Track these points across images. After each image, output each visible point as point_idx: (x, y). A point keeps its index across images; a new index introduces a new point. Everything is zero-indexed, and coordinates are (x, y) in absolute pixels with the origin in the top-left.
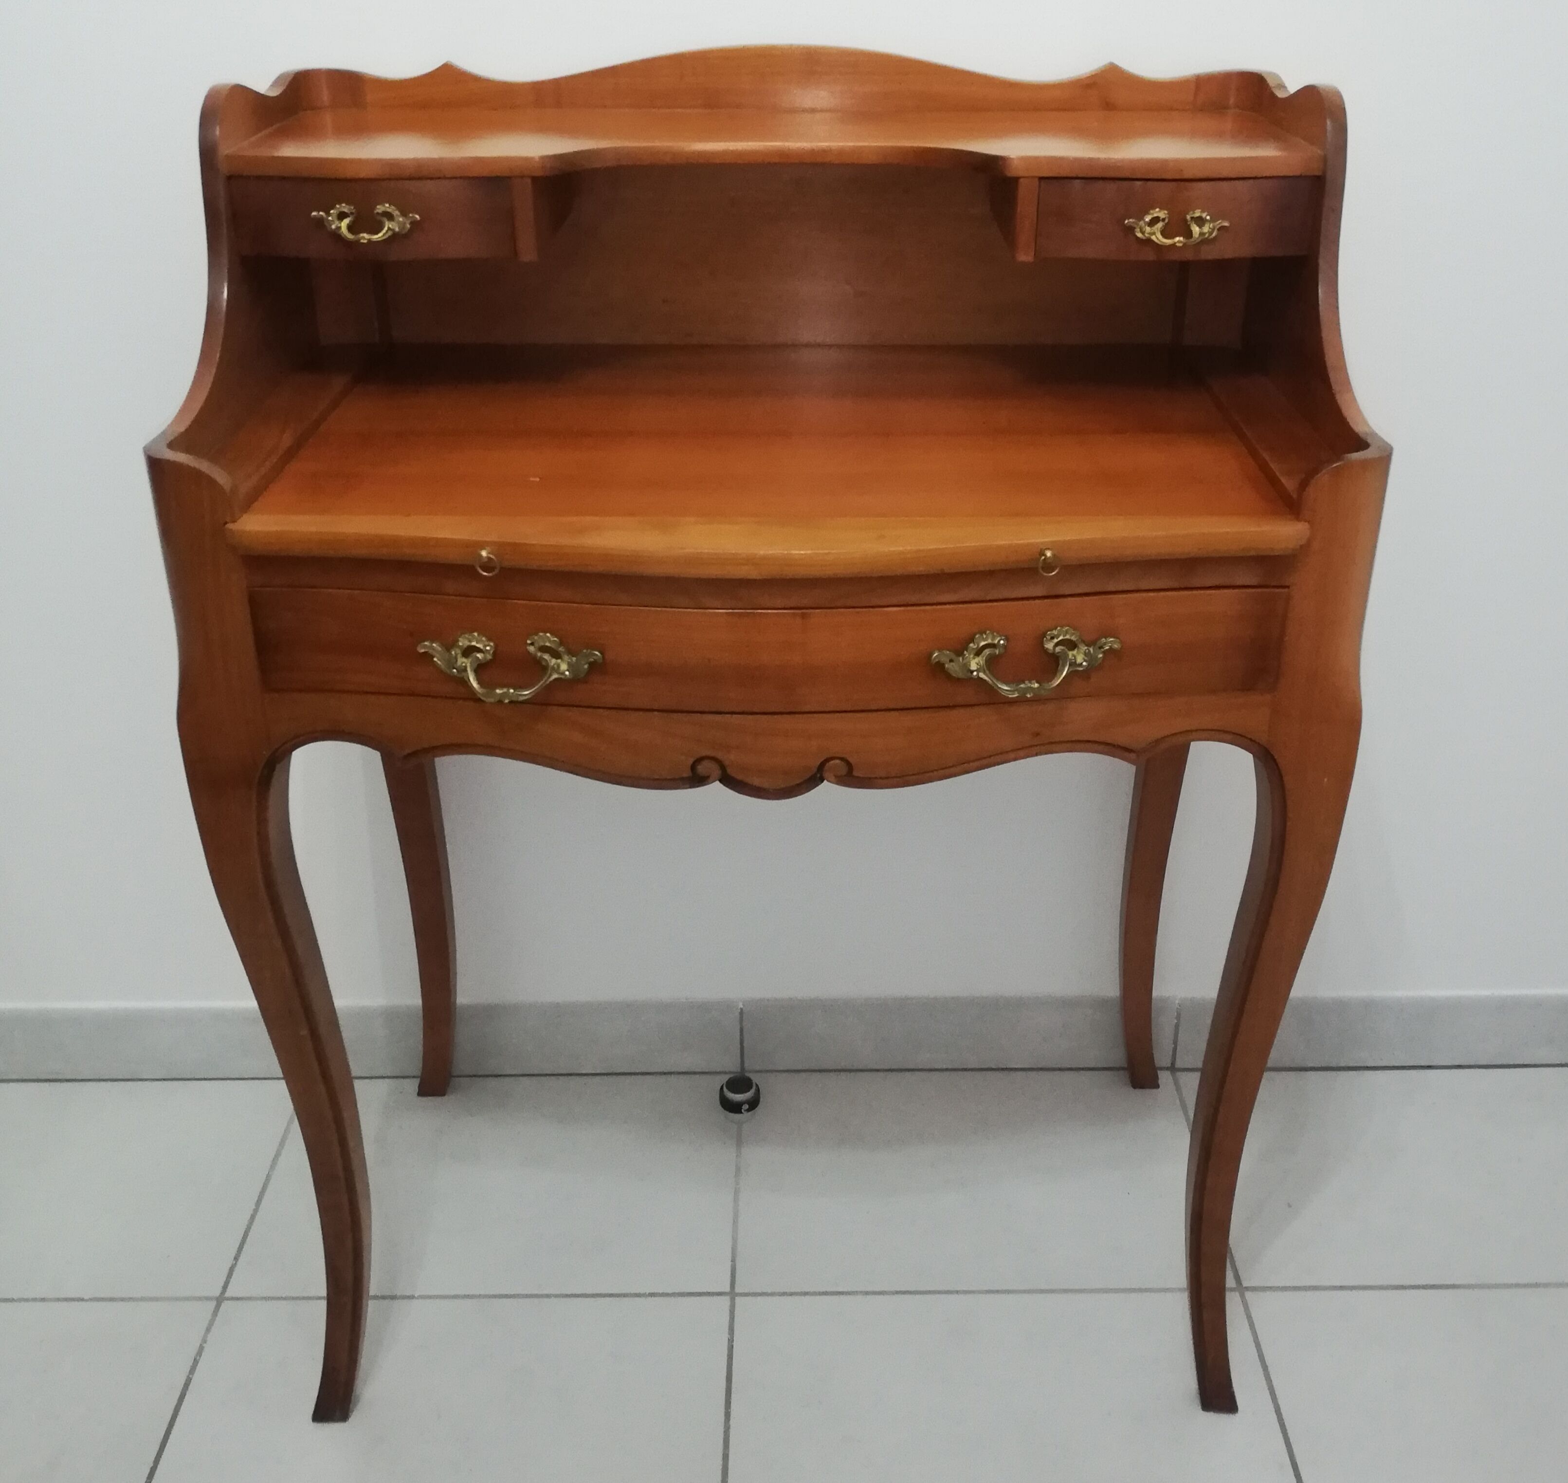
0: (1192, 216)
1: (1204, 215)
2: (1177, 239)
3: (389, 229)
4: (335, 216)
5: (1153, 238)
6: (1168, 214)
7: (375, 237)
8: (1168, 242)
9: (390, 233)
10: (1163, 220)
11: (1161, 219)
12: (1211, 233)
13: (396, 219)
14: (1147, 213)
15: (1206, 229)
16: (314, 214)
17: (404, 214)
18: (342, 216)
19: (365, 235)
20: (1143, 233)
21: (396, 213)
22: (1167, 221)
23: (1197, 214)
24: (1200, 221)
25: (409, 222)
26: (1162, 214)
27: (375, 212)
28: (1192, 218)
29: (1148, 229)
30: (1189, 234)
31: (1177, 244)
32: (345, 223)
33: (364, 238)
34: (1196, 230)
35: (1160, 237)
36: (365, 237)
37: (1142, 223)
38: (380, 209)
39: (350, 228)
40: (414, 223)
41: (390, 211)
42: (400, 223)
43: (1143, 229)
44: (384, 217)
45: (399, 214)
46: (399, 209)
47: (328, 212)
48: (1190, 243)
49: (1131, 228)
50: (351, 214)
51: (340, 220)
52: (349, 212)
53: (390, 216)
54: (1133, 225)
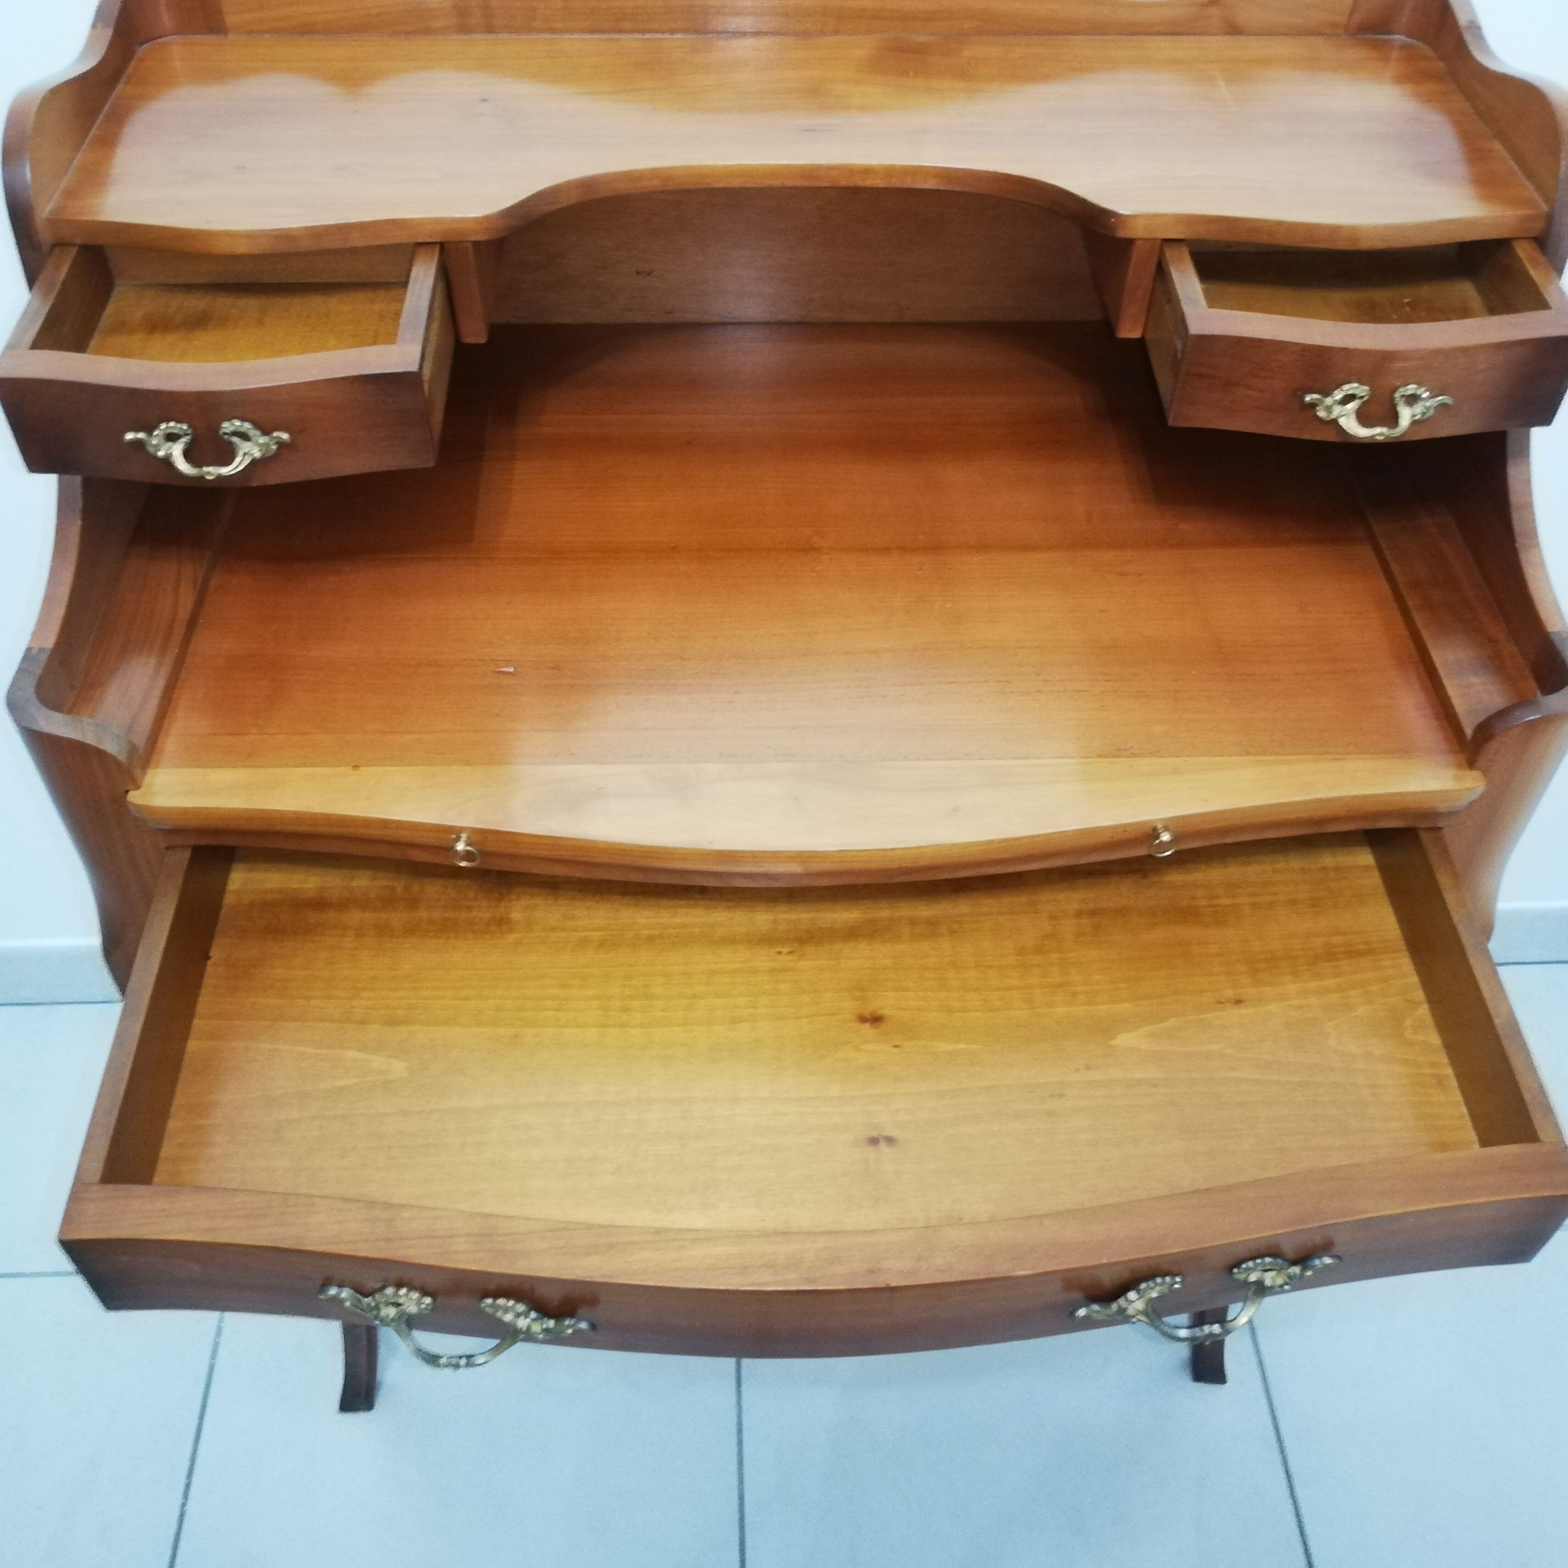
0: (1402, 394)
1: (1420, 392)
2: (1378, 430)
3: (244, 452)
4: (161, 437)
5: (1342, 422)
6: (1370, 390)
7: (225, 471)
8: (1364, 431)
9: (249, 461)
10: (1362, 397)
11: (1359, 396)
12: (1424, 414)
13: (254, 438)
14: (1339, 385)
15: (1418, 409)
16: (129, 436)
17: (266, 432)
18: (171, 437)
19: (210, 469)
20: (1328, 413)
21: (253, 432)
22: (1367, 398)
23: (1411, 389)
24: (1412, 399)
25: (272, 443)
26: (1362, 390)
27: (221, 432)
28: (1402, 397)
29: (1337, 410)
30: (1393, 419)
31: (1377, 438)
32: (176, 451)
33: (209, 473)
34: (1406, 415)
35: (1354, 424)
36: (212, 472)
37: (1329, 401)
38: (227, 427)
39: (188, 454)
40: (281, 444)
41: (243, 430)
42: (260, 445)
43: (1329, 409)
44: (235, 439)
45: (258, 433)
46: (257, 425)
47: (149, 429)
48: (1397, 432)
49: (1313, 405)
50: (186, 435)
51: (170, 444)
52: (182, 433)
53: (245, 437)
54: (1317, 402)
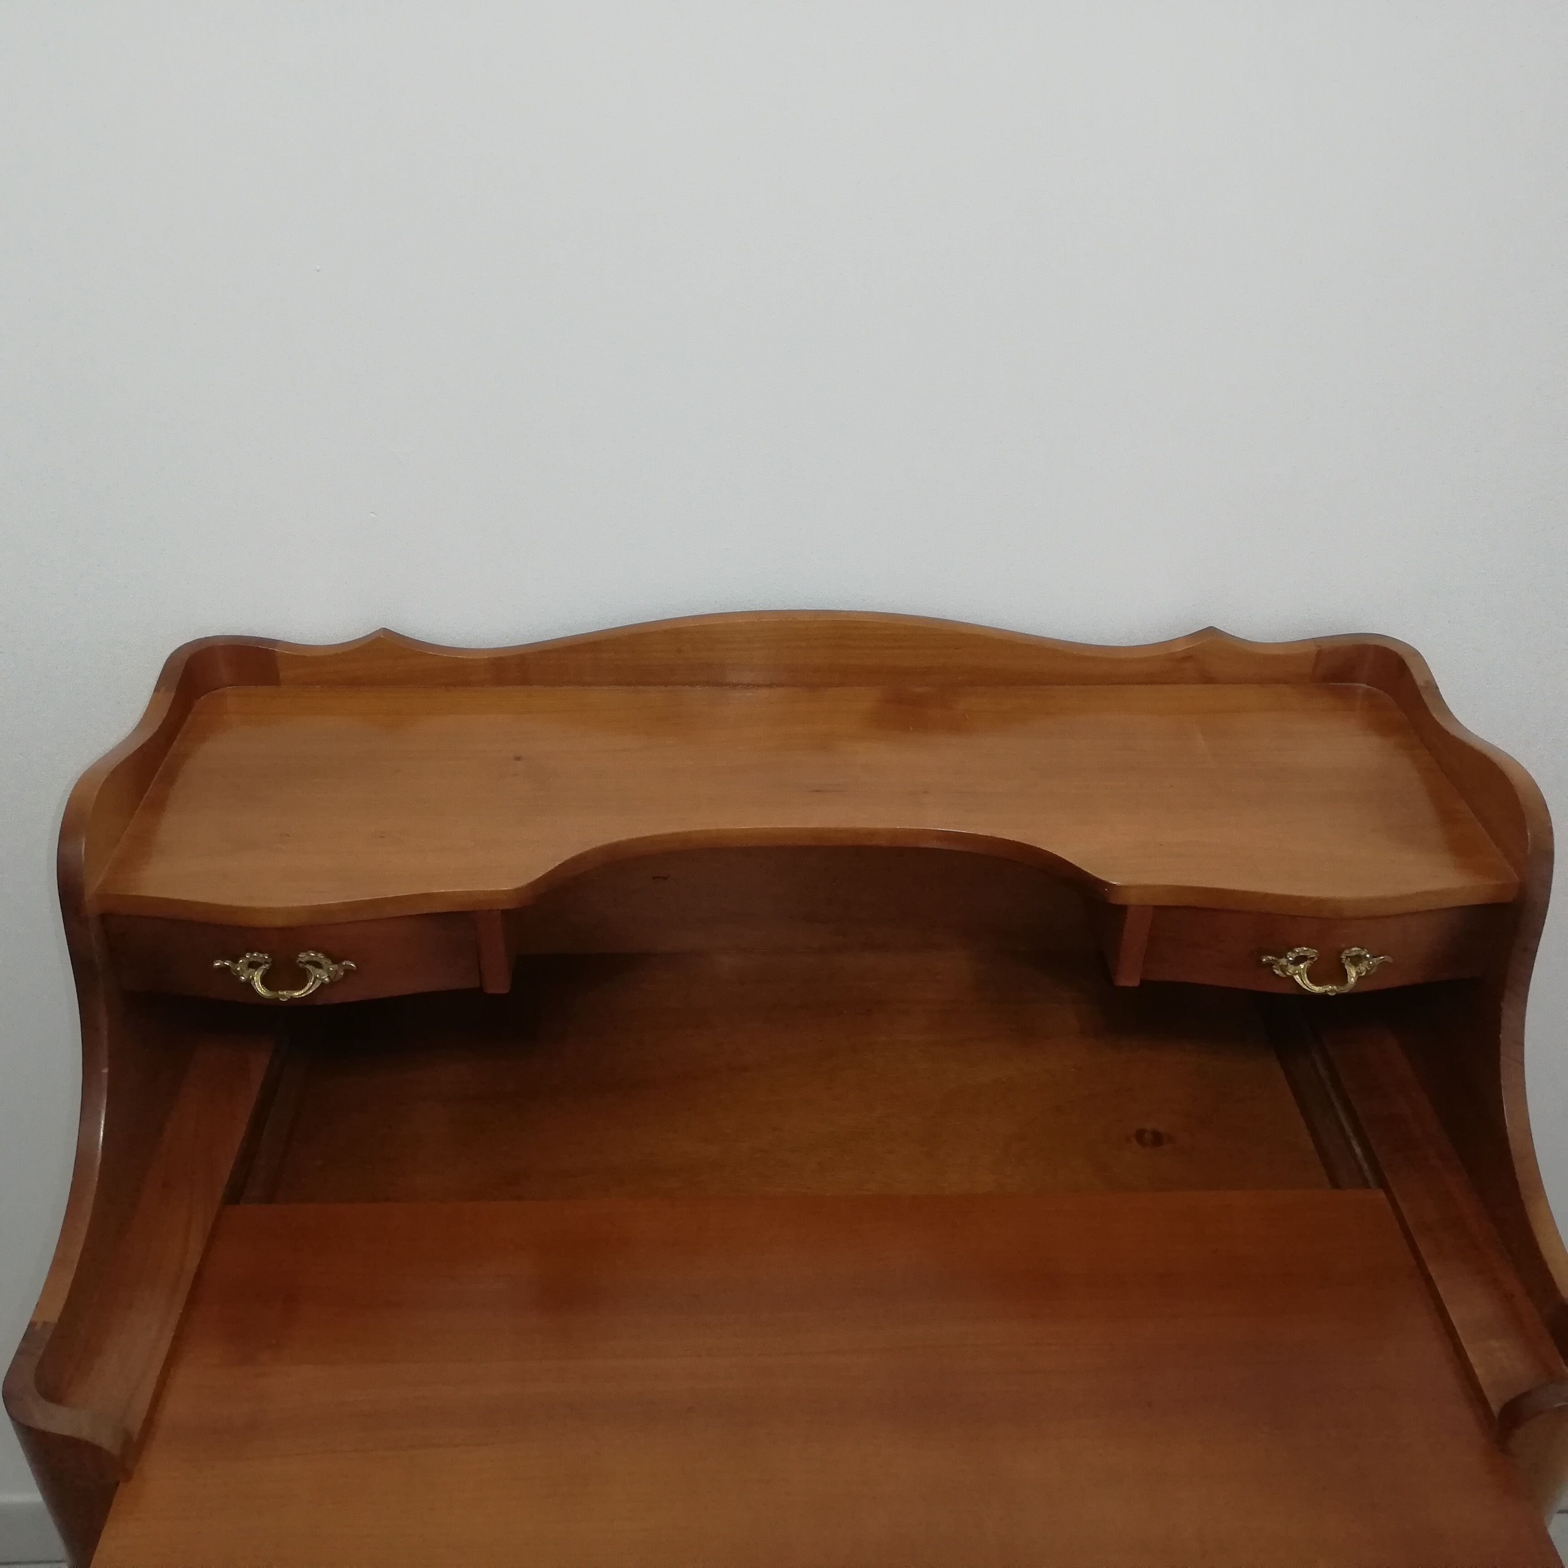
0: (1347, 955)
1: (1363, 953)
2: (1328, 987)
3: (316, 978)
4: (245, 965)
5: (1297, 978)
6: (1318, 953)
7: (296, 994)
8: (1317, 989)
9: (317, 985)
10: (1311, 959)
11: (1308, 957)
12: (1368, 972)
13: (325, 967)
14: (1289, 948)
15: (1363, 967)
16: (217, 964)
17: (336, 960)
18: (254, 965)
19: (284, 992)
20: (1284, 971)
21: (325, 961)
22: (1316, 959)
23: (1355, 950)
24: (1356, 960)
25: (340, 970)
26: (1310, 953)
27: (298, 961)
28: (1347, 957)
29: (1291, 969)
30: (1343, 976)
31: (1330, 994)
32: (257, 976)
33: (283, 996)
34: (1352, 974)
35: (1307, 981)
36: (285, 995)
37: (1283, 961)
38: (304, 956)
39: (264, 981)
40: (348, 971)
41: (317, 960)
42: (328, 972)
43: (1283, 969)
44: (310, 967)
45: (329, 962)
46: (328, 955)
47: (235, 961)
48: (1345, 989)
49: (1270, 965)
50: (266, 963)
51: (251, 970)
52: (263, 962)
53: (318, 965)
54: (1273, 962)
